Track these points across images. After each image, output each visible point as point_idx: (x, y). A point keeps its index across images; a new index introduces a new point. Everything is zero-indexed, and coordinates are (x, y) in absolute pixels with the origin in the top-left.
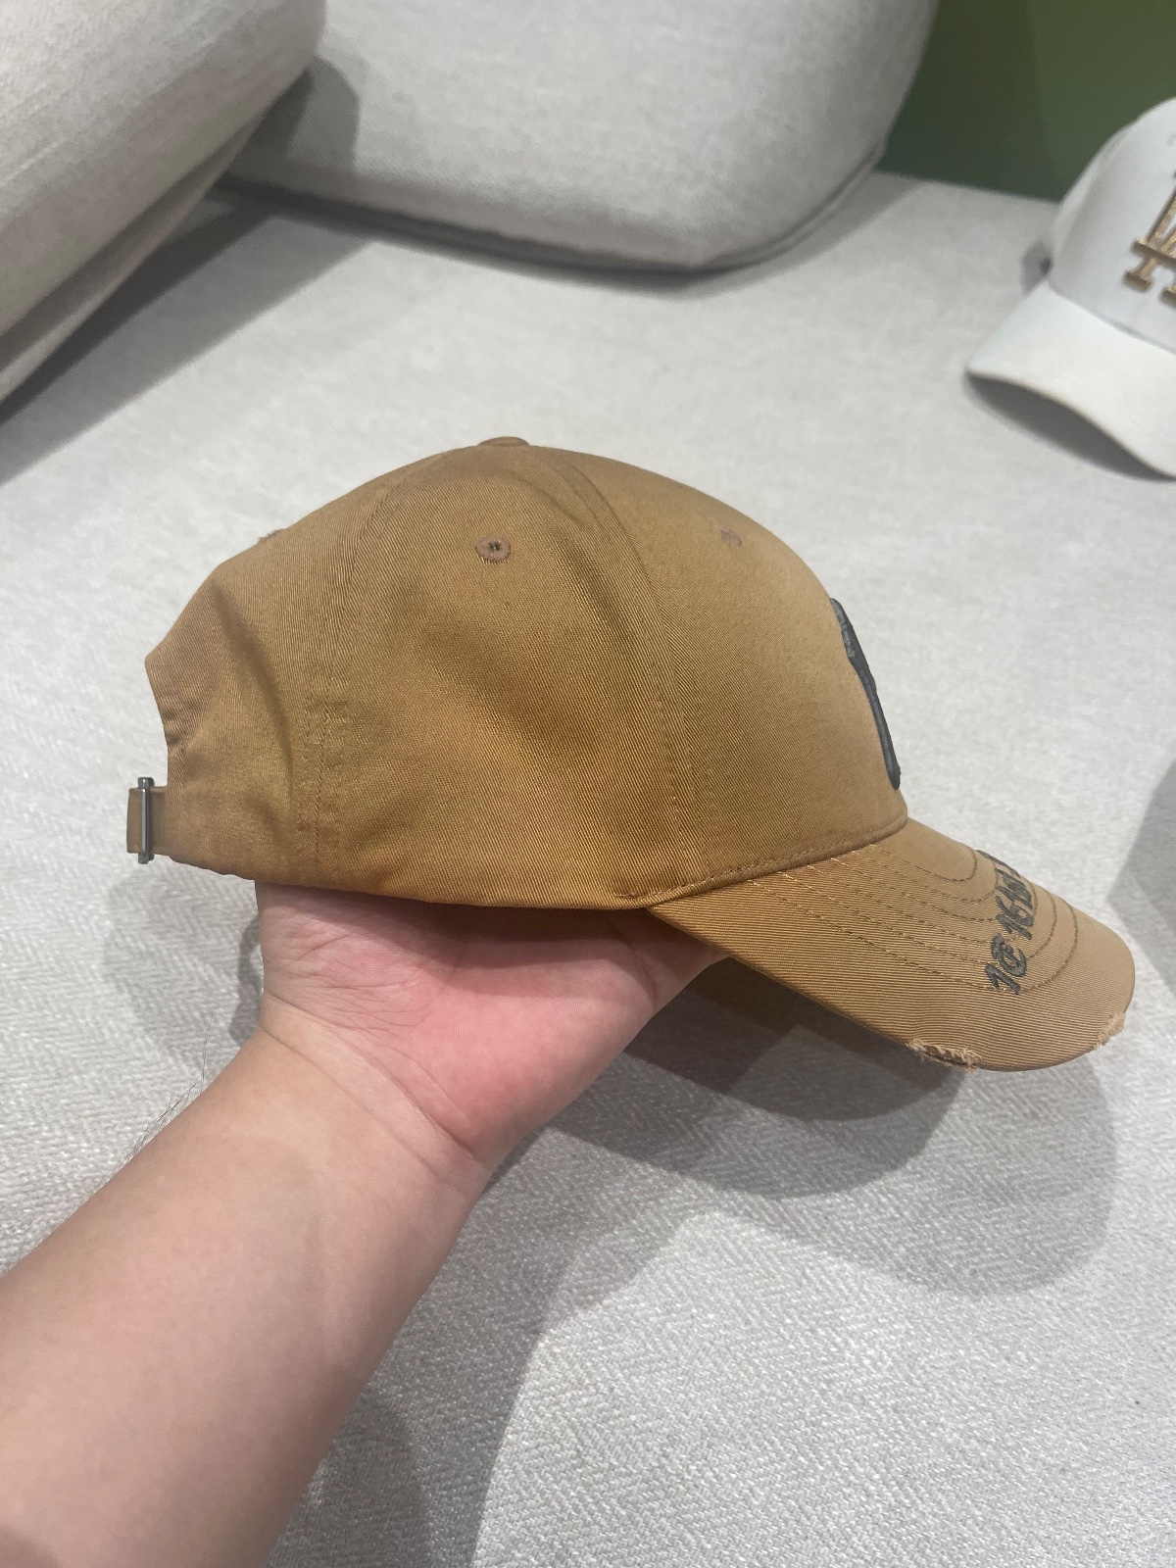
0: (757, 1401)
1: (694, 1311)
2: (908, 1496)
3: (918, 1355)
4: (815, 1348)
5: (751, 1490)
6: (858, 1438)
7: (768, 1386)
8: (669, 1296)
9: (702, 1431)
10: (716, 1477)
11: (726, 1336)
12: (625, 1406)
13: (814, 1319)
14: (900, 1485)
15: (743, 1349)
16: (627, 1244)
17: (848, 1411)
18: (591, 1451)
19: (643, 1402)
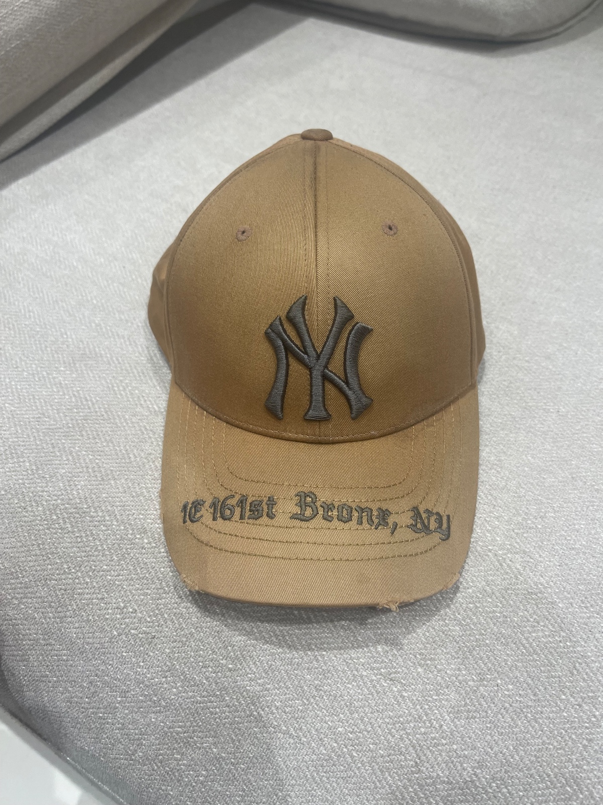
0: (540, 747)
1: (499, 681)
4: (581, 717)
7: (548, 739)
8: (482, 670)
9: (502, 762)
11: (520, 701)
12: (450, 738)
13: (582, 698)
15: (532, 712)
18: (425, 764)
19: (462, 737)
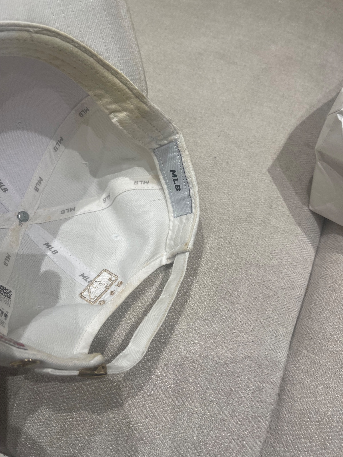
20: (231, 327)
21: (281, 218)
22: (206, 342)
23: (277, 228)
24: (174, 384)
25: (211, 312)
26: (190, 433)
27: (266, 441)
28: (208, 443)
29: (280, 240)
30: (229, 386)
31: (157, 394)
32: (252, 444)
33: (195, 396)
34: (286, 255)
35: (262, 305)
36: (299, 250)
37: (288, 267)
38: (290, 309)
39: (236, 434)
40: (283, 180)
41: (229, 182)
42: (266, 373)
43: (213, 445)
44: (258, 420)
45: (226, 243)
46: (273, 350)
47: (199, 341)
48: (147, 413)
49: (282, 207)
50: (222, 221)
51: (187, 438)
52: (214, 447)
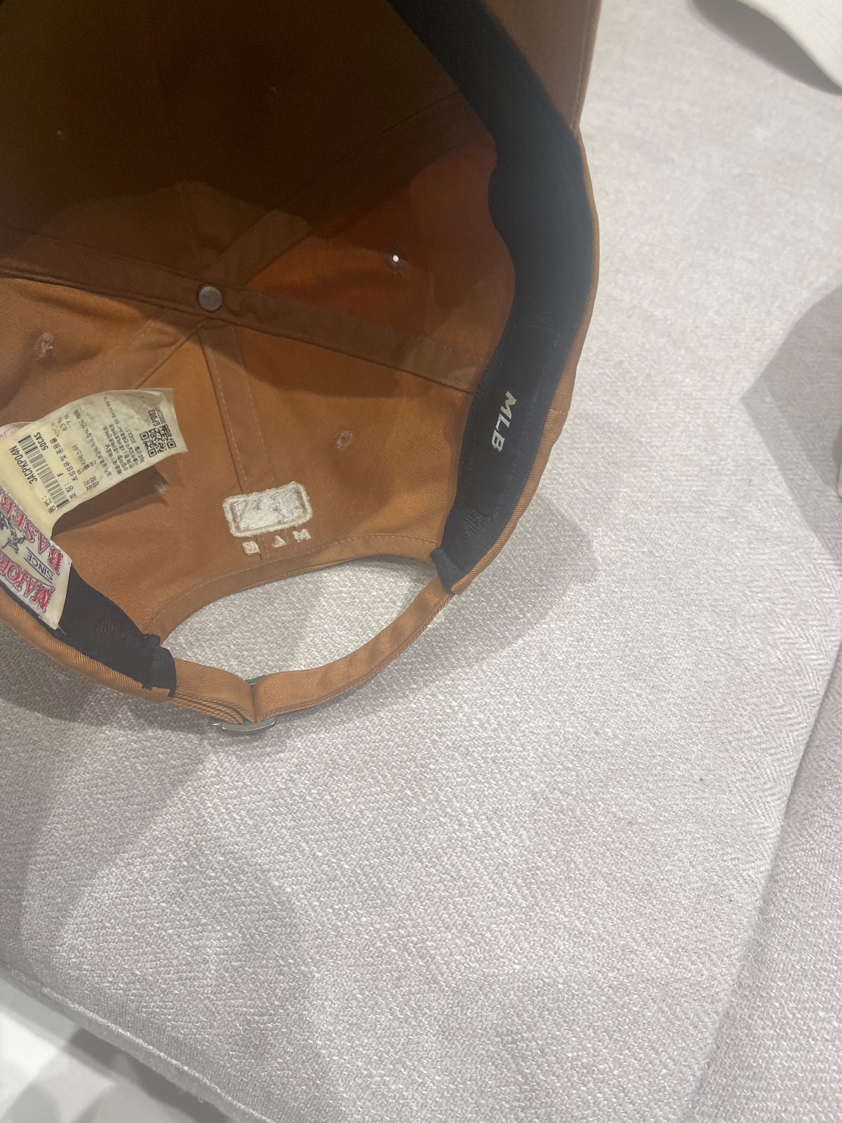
2: (494, 828)
3: (520, 722)
5: (361, 812)
6: (459, 780)
10: (333, 800)
14: (488, 818)
16: (284, 616)
17: (454, 758)
20: (650, 741)
21: (774, 509)
22: (592, 770)
23: (764, 530)
24: (514, 856)
25: (604, 704)
26: (550, 973)
27: (731, 1015)
28: (592, 1000)
29: (770, 559)
30: (644, 874)
31: (475, 877)
32: (697, 1015)
33: (563, 888)
34: (785, 595)
35: (725, 700)
36: (815, 587)
37: (789, 621)
38: (790, 718)
39: (659, 986)
40: (780, 426)
41: (652, 418)
42: (733, 856)
43: (604, 1007)
44: (712, 960)
45: (644, 553)
46: (748, 807)
47: (575, 765)
48: (449, 918)
49: (775, 485)
50: (635, 504)
51: (541, 985)
52: (605, 1013)
